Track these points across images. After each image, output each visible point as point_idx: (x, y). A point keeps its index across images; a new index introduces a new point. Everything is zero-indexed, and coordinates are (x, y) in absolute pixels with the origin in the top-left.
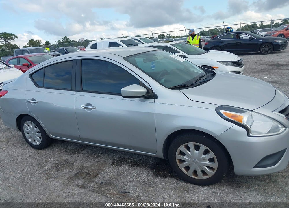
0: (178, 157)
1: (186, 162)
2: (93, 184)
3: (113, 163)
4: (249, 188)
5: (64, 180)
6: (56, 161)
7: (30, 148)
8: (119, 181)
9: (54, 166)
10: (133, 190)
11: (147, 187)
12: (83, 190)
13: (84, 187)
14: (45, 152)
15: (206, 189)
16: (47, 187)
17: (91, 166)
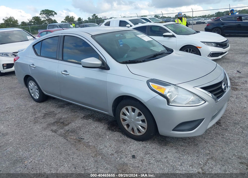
0: (122, 116)
1: (127, 121)
2: (62, 131)
3: (84, 117)
4: (173, 147)
5: (45, 125)
6: (46, 112)
7: (33, 101)
8: (80, 130)
9: (43, 115)
10: (87, 138)
11: (98, 137)
12: (53, 133)
13: (55, 131)
14: (42, 105)
15: (139, 144)
16: (32, 128)
17: (68, 117)
